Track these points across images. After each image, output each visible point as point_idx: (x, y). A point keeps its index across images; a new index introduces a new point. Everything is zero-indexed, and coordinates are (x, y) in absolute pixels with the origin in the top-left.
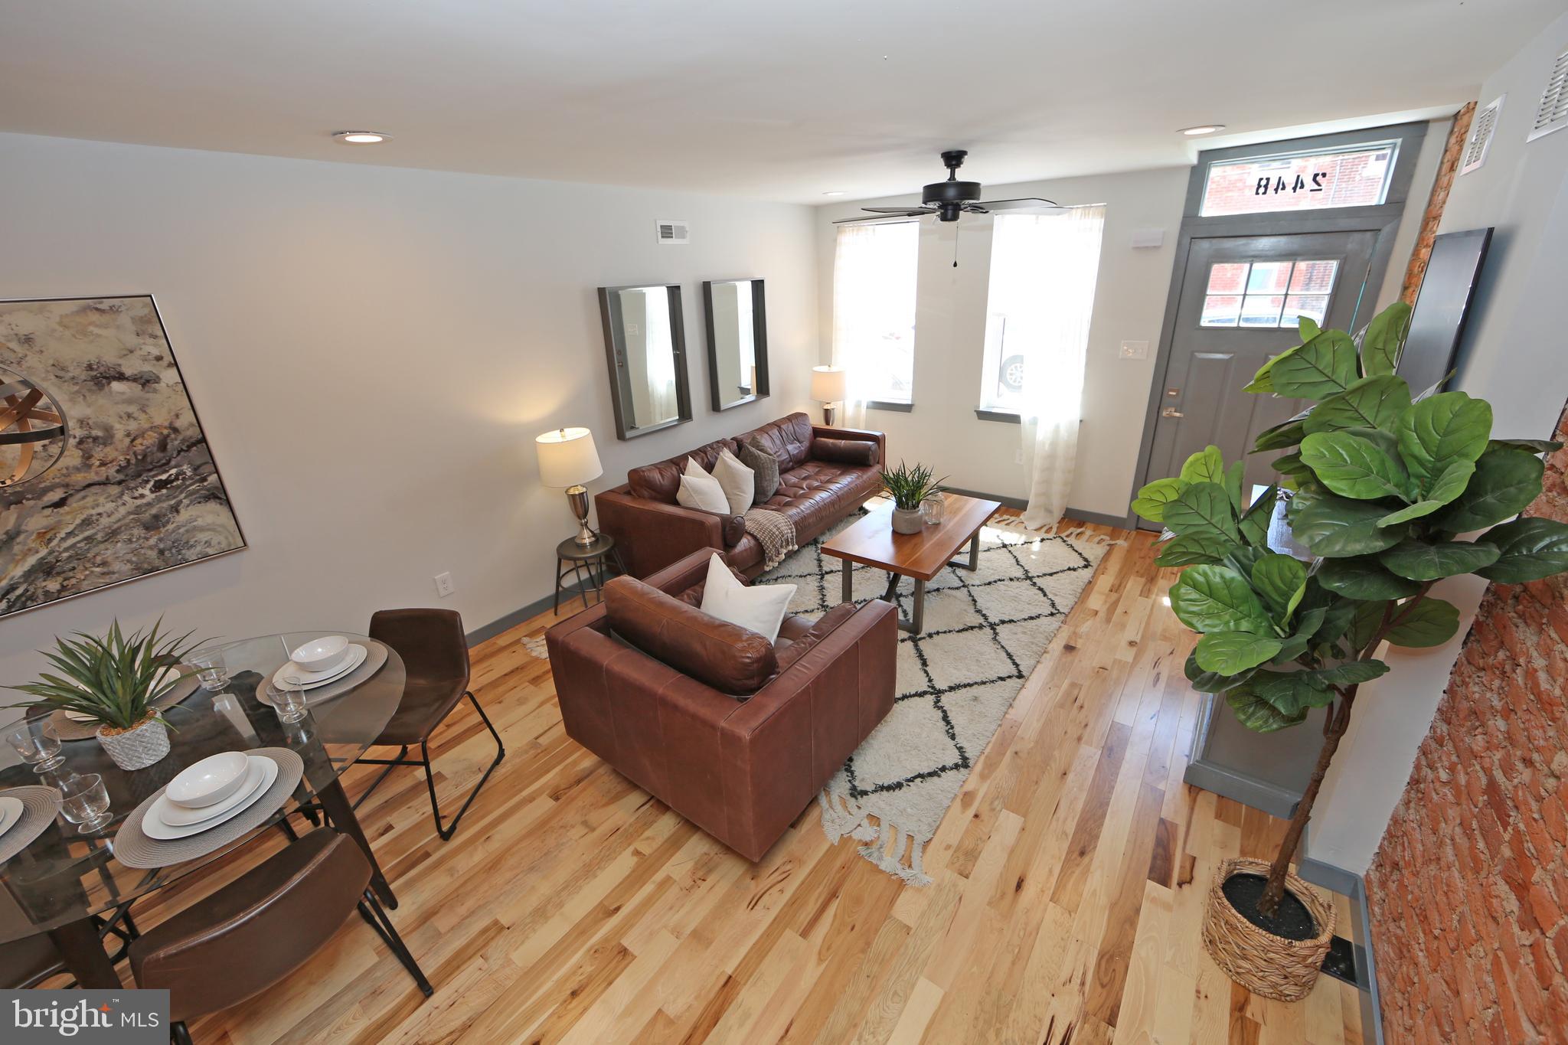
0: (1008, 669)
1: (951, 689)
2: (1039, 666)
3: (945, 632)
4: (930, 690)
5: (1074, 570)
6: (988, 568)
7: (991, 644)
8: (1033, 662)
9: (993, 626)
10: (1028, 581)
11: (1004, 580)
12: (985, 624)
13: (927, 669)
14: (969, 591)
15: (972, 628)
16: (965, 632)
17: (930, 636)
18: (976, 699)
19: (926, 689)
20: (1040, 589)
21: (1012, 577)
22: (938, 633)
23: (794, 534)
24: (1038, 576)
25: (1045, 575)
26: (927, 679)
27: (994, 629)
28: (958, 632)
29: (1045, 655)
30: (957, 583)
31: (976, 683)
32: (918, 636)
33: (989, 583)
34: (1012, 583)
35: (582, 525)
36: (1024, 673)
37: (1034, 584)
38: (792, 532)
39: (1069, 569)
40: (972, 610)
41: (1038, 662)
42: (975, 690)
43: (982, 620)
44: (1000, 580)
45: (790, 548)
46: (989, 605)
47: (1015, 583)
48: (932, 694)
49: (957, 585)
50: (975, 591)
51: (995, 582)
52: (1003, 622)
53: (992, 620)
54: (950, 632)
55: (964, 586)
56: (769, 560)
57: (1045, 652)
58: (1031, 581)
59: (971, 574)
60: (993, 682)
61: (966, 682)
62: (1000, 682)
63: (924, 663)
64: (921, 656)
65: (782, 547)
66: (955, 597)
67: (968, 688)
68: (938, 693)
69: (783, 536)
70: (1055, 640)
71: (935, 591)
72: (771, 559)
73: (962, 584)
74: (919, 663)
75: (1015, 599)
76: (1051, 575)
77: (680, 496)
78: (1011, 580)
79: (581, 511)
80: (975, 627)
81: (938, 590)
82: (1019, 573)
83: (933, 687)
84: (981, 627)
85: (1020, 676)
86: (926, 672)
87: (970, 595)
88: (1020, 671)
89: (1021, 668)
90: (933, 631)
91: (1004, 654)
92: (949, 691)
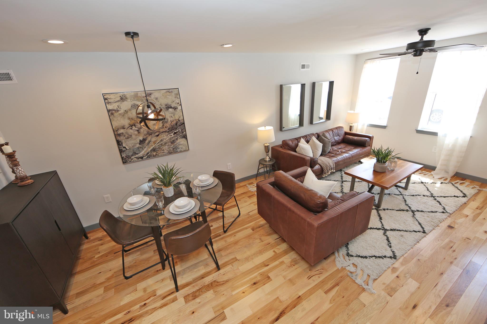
0: (419, 228)
1: (391, 230)
2: (434, 231)
3: (391, 210)
4: (382, 228)
5: (457, 197)
6: (413, 190)
7: (412, 218)
8: (431, 228)
9: (413, 212)
10: (432, 198)
11: (420, 195)
12: (409, 210)
13: (382, 221)
14: (403, 197)
15: (403, 210)
16: (400, 211)
17: (384, 210)
18: (402, 236)
19: (380, 227)
20: (438, 201)
21: (425, 195)
22: (388, 209)
23: (334, 166)
24: (438, 197)
25: (441, 197)
26: (381, 224)
27: (414, 213)
28: (396, 210)
29: (437, 227)
30: (398, 193)
31: (403, 230)
32: (379, 209)
33: (413, 195)
34: (424, 197)
36: (426, 232)
37: (435, 199)
39: (455, 196)
40: (404, 204)
41: (434, 229)
42: (402, 233)
43: (408, 208)
44: (418, 195)
45: (333, 171)
46: (412, 203)
47: (426, 197)
48: (383, 230)
49: (398, 194)
50: (406, 197)
51: (416, 195)
52: (418, 211)
53: (413, 209)
54: (393, 210)
55: (401, 195)
56: (324, 174)
57: (437, 226)
58: (434, 198)
59: (405, 191)
60: (411, 231)
61: (399, 229)
62: (414, 232)
63: (381, 219)
64: (379, 216)
65: (329, 170)
66: (396, 198)
67: (399, 231)
68: (386, 230)
69: (330, 166)
70: (443, 222)
71: (388, 194)
72: (325, 174)
73: (400, 194)
74: (378, 218)
75: (425, 203)
76: (445, 197)
77: (297, 150)
78: (424, 196)
79: (267, 151)
80: (405, 210)
81: (389, 194)
82: (428, 194)
83: (383, 228)
84: (407, 211)
85: (424, 232)
86: (381, 222)
87: (404, 198)
88: (424, 230)
89: (425, 229)
90: (385, 208)
91: (417, 223)
92: (390, 231)
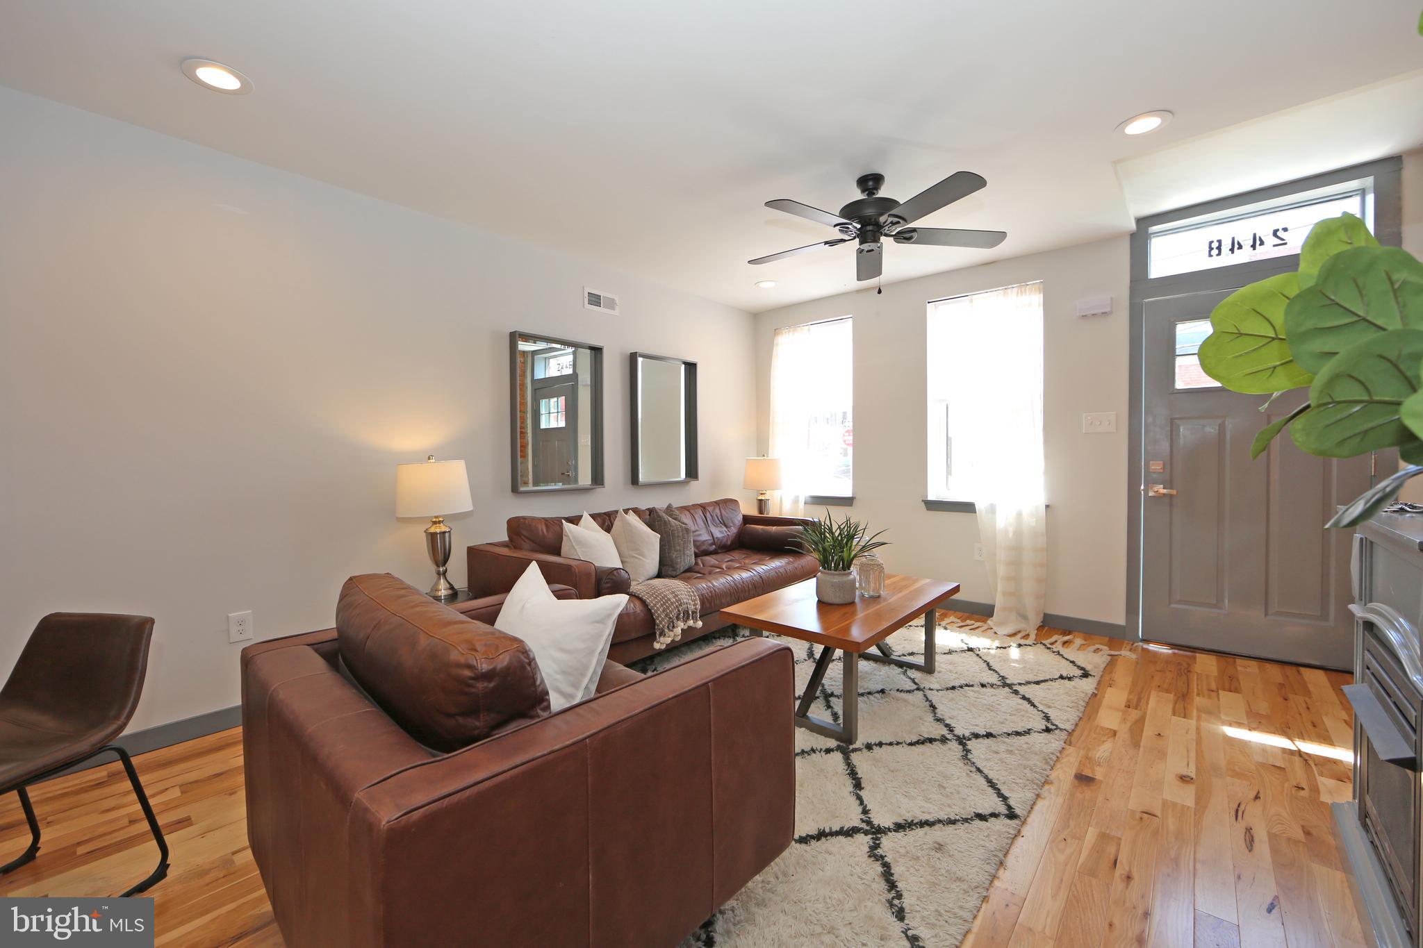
0: (990, 803)
1: (899, 827)
2: (1040, 803)
3: (891, 744)
4: (864, 826)
5: (1070, 679)
6: (951, 671)
7: (961, 764)
8: (1030, 795)
9: (962, 741)
10: (1007, 689)
11: (972, 686)
12: (949, 736)
13: (862, 793)
14: (925, 696)
15: (931, 740)
16: (920, 746)
17: (869, 747)
18: (939, 847)
19: (856, 822)
20: (1024, 698)
21: (984, 682)
22: (880, 744)
23: (699, 607)
24: (1020, 684)
25: (1029, 683)
26: (860, 809)
27: (964, 745)
28: (911, 744)
29: (1047, 787)
30: (909, 685)
31: (940, 821)
32: (851, 747)
33: (953, 688)
34: (984, 689)
35: (439, 573)
36: (1018, 811)
37: (1016, 692)
38: (695, 605)
39: (1062, 677)
40: (930, 718)
41: (1038, 796)
42: (938, 833)
43: (945, 732)
44: (967, 685)
45: (691, 623)
46: (954, 713)
47: (989, 690)
48: (866, 833)
49: (909, 689)
50: (935, 697)
51: (961, 687)
52: (976, 736)
53: (959, 731)
54: (898, 744)
55: (918, 689)
56: (660, 635)
57: (1046, 782)
58: (1011, 688)
59: (928, 677)
60: (966, 820)
61: (925, 817)
62: (977, 823)
63: (858, 785)
64: (853, 773)
65: (678, 618)
66: (905, 701)
67: (927, 828)
68: (877, 832)
69: (681, 605)
70: (1058, 766)
71: (878, 692)
72: (662, 634)
73: (915, 687)
74: (849, 784)
75: (990, 708)
76: (1038, 683)
78: (983, 686)
79: (441, 557)
80: (935, 740)
81: (882, 691)
82: (993, 678)
83: (869, 823)
84: (944, 740)
85: (1012, 815)
86: (860, 798)
87: (927, 700)
88: (1009, 808)
89: (1012, 802)
90: (873, 740)
91: (983, 781)
92: (895, 831)
